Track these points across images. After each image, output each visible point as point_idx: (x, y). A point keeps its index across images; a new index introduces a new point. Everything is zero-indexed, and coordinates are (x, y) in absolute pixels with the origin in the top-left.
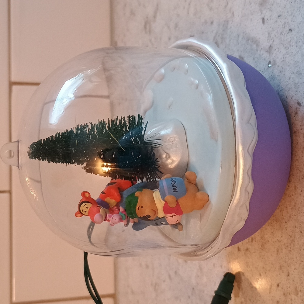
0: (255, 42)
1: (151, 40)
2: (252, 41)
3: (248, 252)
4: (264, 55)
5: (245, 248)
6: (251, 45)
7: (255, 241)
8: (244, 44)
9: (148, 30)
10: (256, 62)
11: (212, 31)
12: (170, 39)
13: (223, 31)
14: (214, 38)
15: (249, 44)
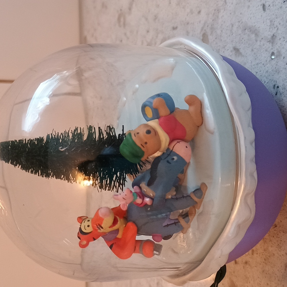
0: (255, 31)
1: (125, 34)
2: (249, 30)
3: (247, 266)
4: (265, 46)
5: (244, 261)
6: (249, 35)
7: (257, 254)
8: (240, 34)
9: (122, 23)
10: (255, 54)
11: (200, 22)
12: (148, 32)
13: (213, 20)
14: (202, 28)
15: (246, 34)
